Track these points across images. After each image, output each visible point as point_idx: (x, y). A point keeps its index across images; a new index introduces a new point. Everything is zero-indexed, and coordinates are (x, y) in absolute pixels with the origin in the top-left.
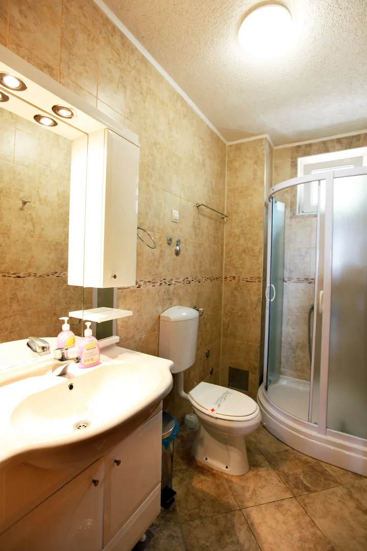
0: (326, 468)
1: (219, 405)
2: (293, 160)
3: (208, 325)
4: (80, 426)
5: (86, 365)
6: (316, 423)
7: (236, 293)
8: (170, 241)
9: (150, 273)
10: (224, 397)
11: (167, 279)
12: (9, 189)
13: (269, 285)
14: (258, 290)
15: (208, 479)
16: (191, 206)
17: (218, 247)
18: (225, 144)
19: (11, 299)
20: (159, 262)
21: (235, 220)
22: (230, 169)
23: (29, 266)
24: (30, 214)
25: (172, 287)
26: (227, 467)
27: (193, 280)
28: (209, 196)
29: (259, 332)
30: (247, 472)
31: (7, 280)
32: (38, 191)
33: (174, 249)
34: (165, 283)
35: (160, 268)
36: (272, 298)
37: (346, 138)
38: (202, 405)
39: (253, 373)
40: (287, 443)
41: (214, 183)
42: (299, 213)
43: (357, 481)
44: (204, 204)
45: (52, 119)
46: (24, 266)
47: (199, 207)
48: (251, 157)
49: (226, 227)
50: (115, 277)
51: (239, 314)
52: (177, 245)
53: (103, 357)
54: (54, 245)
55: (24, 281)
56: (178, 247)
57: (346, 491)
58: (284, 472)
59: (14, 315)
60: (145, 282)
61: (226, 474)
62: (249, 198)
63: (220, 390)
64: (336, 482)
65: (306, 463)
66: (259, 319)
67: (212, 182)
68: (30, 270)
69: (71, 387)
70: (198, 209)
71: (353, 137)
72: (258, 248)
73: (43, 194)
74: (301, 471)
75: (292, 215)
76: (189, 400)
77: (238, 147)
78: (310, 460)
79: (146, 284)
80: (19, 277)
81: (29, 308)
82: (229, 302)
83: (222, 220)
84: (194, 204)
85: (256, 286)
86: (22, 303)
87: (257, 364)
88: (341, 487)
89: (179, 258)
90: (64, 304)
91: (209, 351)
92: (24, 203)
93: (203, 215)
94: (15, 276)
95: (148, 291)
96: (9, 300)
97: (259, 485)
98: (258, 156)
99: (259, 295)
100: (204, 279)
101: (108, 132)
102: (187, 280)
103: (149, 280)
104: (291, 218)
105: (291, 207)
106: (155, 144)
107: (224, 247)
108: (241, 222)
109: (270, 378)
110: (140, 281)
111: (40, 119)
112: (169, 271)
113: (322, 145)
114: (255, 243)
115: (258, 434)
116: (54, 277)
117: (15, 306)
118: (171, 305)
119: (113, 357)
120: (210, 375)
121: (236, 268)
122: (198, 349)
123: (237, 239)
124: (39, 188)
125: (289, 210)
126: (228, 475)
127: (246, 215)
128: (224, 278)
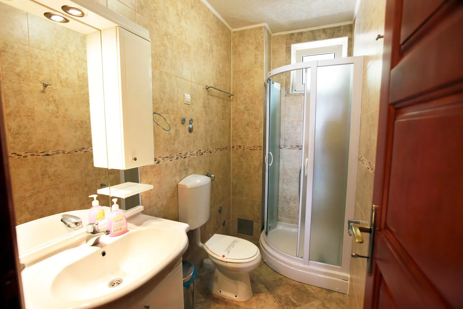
0: (308, 288)
1: (229, 252)
2: (288, 46)
3: (220, 187)
4: (114, 284)
5: (116, 234)
6: (302, 257)
7: (242, 159)
8: (183, 121)
9: (167, 150)
10: (232, 245)
11: (182, 153)
12: (28, 72)
13: (268, 153)
14: (260, 156)
15: (221, 306)
16: (201, 89)
17: (226, 121)
18: (230, 31)
19: (42, 175)
20: (175, 140)
21: (240, 98)
22: (235, 53)
23: (57, 144)
24: (53, 97)
25: (187, 160)
26: (236, 296)
27: (205, 152)
28: (217, 79)
29: (261, 190)
30: (251, 298)
31: (36, 158)
32: (58, 74)
33: (187, 127)
34: (181, 157)
35: (176, 145)
36: (270, 164)
37: (330, 28)
38: (215, 253)
39: (256, 222)
40: (281, 273)
41: (221, 66)
42: (292, 92)
43: (329, 295)
44: (212, 86)
45: (63, 17)
46: (52, 144)
47: (208, 89)
48: (252, 44)
49: (233, 104)
50: (135, 159)
51: (245, 176)
52: (190, 124)
53: (130, 225)
54: (79, 124)
55: (53, 158)
56: (191, 125)
57: (321, 303)
58: (278, 295)
59: (47, 189)
60: (163, 158)
61: (235, 301)
62: (251, 79)
63: (229, 239)
64: (314, 297)
65: (294, 286)
66: (261, 180)
67: (219, 66)
68: (58, 148)
69: (104, 254)
70: (208, 90)
71: (335, 28)
72: (259, 122)
73: (63, 76)
74: (290, 292)
75: (286, 93)
76: (204, 250)
77: (242, 34)
78: (297, 283)
79: (164, 160)
80: (48, 155)
81: (61, 182)
82: (237, 166)
83: (229, 98)
84: (204, 87)
85: (258, 153)
86: (53, 178)
87: (259, 215)
88: (318, 300)
89: (192, 134)
90: (94, 176)
91: (221, 208)
92: (45, 86)
93: (212, 96)
94: (44, 154)
95: (166, 165)
96: (40, 176)
97: (260, 306)
98: (259, 43)
99: (261, 160)
100: (214, 150)
101: (119, 28)
102: (200, 152)
103: (167, 156)
104: (286, 96)
105: (286, 86)
106: (166, 35)
107: (232, 122)
108: (244, 99)
109: (269, 225)
110: (159, 157)
111: (50, 16)
112: (184, 146)
113: (311, 34)
114: (256, 118)
115: (260, 269)
116: (82, 153)
117: (47, 182)
118: (187, 174)
119: (139, 224)
120: (222, 226)
121: (241, 138)
122: (211, 207)
123: (241, 114)
124: (58, 70)
125: (284, 89)
126: (237, 302)
127: (249, 93)
128: (231, 147)
